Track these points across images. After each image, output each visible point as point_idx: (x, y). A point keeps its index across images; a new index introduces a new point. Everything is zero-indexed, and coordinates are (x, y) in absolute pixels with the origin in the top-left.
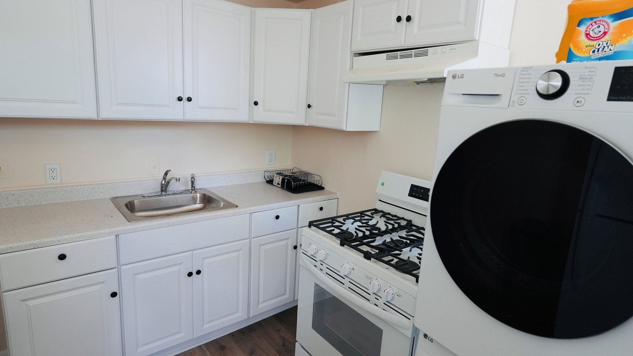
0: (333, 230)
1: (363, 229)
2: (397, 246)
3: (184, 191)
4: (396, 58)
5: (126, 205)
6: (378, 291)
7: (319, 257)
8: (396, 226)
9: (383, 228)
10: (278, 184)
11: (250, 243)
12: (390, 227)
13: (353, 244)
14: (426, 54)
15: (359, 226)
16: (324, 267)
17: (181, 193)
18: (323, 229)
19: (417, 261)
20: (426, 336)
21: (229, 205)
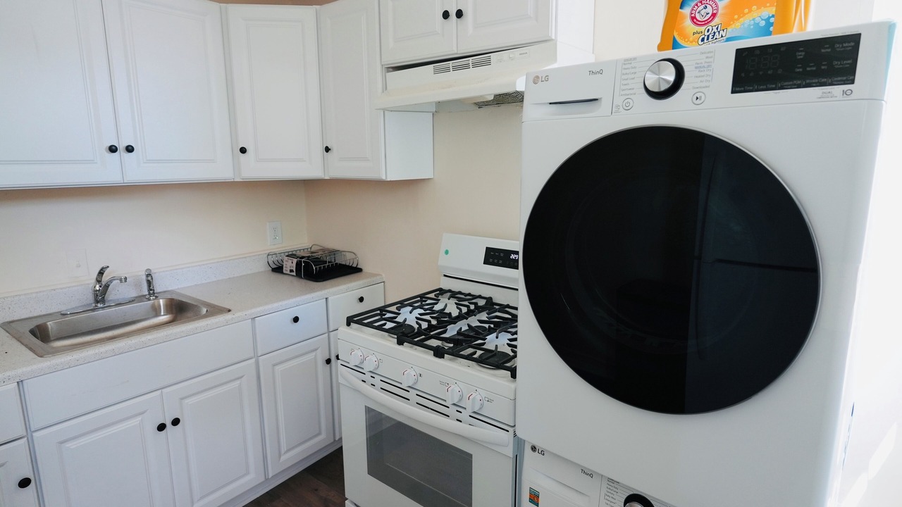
0: (385, 324)
1: (427, 317)
2: (477, 333)
3: (136, 297)
4: (447, 70)
5: (32, 332)
6: (460, 400)
7: (368, 367)
8: (472, 307)
9: (455, 313)
10: (291, 271)
11: (257, 363)
12: (464, 310)
13: (416, 340)
14: (488, 63)
15: (421, 314)
16: (377, 380)
17: (131, 301)
18: (369, 325)
19: (508, 350)
20: (534, 448)
21: (215, 310)
